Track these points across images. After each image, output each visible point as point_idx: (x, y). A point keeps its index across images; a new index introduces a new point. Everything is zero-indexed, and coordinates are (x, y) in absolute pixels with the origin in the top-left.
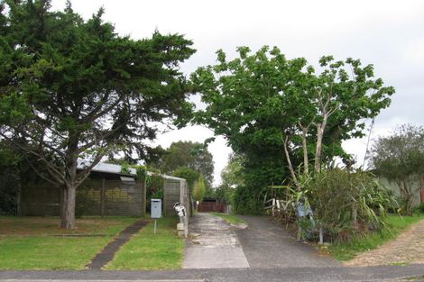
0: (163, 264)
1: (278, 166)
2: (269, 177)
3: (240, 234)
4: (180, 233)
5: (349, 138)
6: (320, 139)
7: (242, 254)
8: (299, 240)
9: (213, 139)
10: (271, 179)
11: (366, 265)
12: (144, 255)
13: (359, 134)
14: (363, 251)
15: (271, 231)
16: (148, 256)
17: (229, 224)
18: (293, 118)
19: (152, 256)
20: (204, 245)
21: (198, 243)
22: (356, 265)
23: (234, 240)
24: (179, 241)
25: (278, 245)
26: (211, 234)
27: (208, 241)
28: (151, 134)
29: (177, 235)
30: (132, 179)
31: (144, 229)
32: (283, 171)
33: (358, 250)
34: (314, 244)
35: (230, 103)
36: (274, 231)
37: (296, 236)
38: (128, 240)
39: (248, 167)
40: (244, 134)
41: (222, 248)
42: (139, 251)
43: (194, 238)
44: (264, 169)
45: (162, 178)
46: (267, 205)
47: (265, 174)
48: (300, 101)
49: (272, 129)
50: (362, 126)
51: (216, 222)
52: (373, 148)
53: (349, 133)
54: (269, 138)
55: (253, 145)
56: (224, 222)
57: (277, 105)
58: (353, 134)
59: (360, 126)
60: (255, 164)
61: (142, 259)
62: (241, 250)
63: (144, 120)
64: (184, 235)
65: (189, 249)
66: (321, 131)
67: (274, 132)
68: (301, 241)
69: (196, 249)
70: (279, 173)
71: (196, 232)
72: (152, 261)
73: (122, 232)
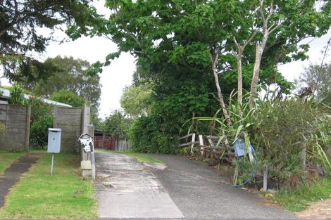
0: (73, 212)
1: (200, 92)
2: (188, 106)
3: (159, 175)
4: (84, 174)
5: (289, 61)
6: (258, 60)
7: (170, 200)
8: (235, 185)
9: (117, 55)
10: (191, 109)
11: (325, 217)
12: (44, 200)
13: (301, 56)
14: (316, 200)
15: (198, 173)
16: (50, 201)
17: (142, 164)
18: (224, 32)
19: (57, 202)
20: (119, 188)
21: (111, 186)
22: (312, 217)
23: (155, 184)
24: (86, 183)
25: (211, 191)
26: (123, 176)
27: (122, 183)
28: (40, 45)
29: (80, 175)
30: (6, 103)
31: (33, 168)
32: (206, 100)
33: (309, 199)
34: (255, 191)
35: (144, 8)
36: (201, 174)
37: (231, 181)
38: (18, 181)
39: (160, 92)
40: (158, 50)
41: (144, 193)
42: (36, 194)
43: (103, 179)
44: (183, 96)
45: (42, 103)
46: (182, 141)
47: (182, 102)
48: (236, 11)
49: (197, 45)
50: (306, 47)
51: (125, 161)
52: (302, 77)
53: (290, 55)
54: (193, 57)
55: (170, 64)
56: (135, 161)
57: (207, 15)
58: (294, 56)
59: (302, 47)
60: (171, 89)
61: (44, 205)
62: (167, 195)
63: (32, 26)
64: (90, 176)
65: (102, 194)
66: (260, 50)
67: (198, 49)
68: (238, 186)
69: (110, 194)
70: (201, 101)
71: (105, 172)
72: (58, 207)
73: (7, 170)
